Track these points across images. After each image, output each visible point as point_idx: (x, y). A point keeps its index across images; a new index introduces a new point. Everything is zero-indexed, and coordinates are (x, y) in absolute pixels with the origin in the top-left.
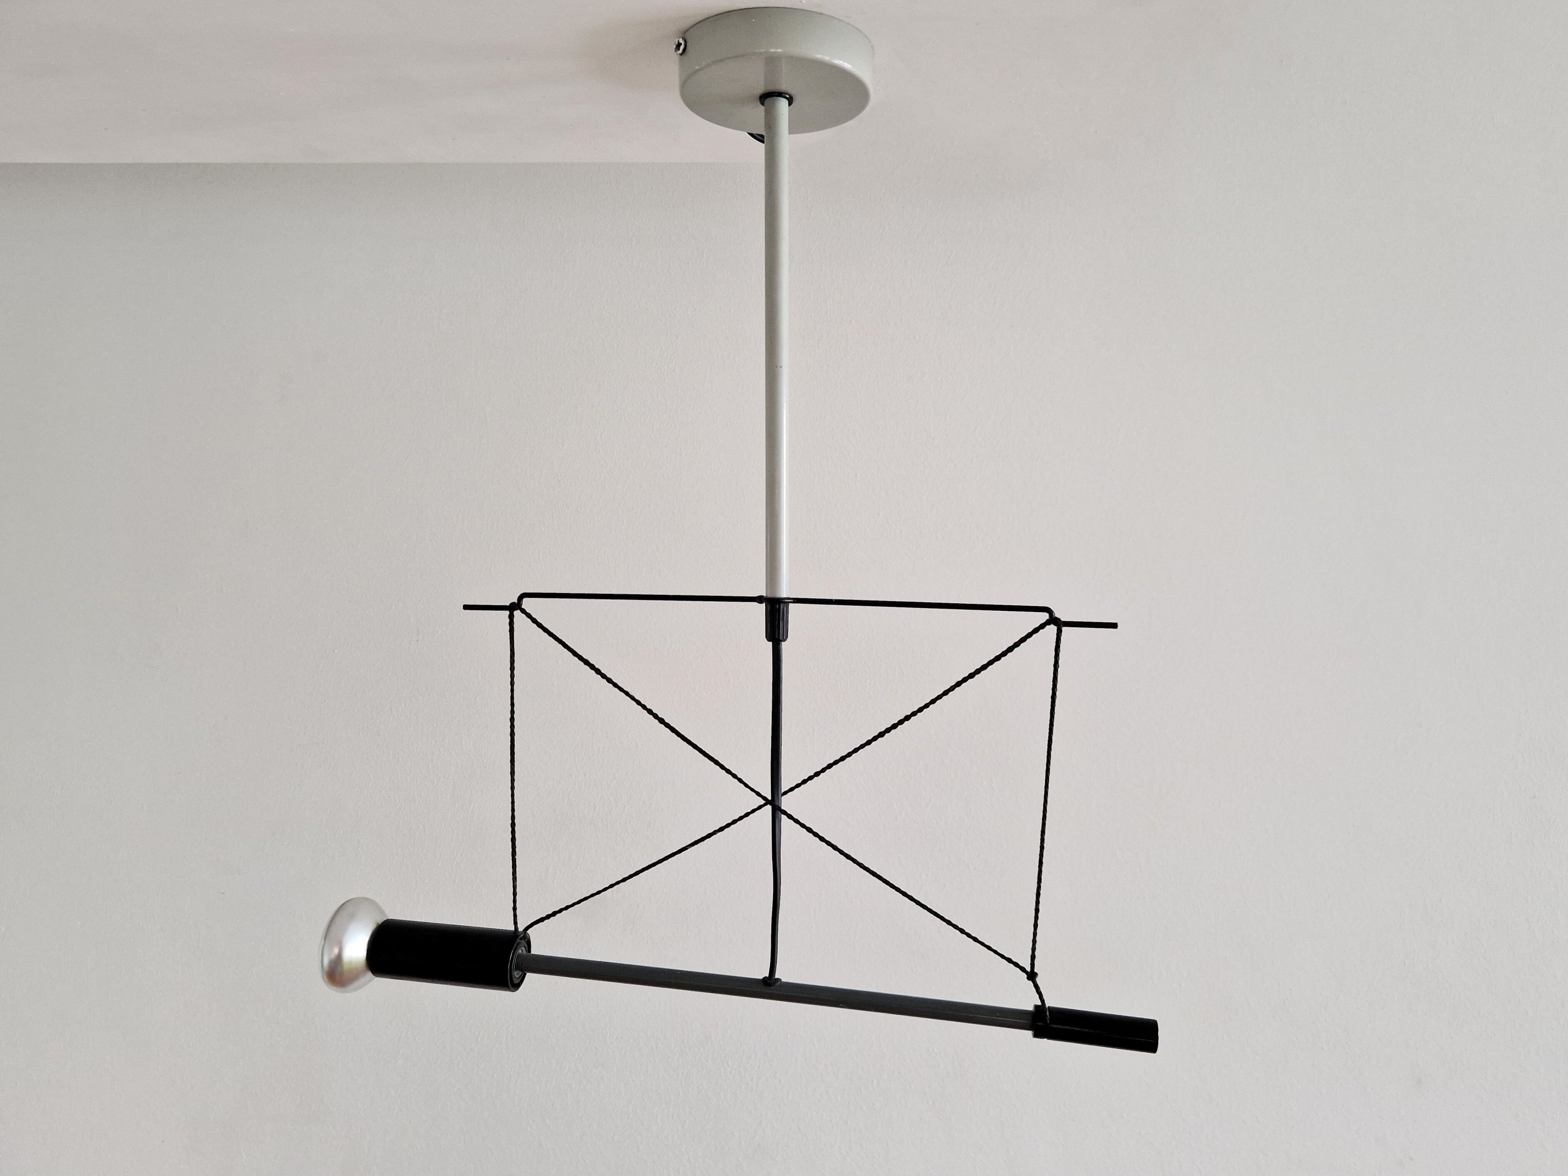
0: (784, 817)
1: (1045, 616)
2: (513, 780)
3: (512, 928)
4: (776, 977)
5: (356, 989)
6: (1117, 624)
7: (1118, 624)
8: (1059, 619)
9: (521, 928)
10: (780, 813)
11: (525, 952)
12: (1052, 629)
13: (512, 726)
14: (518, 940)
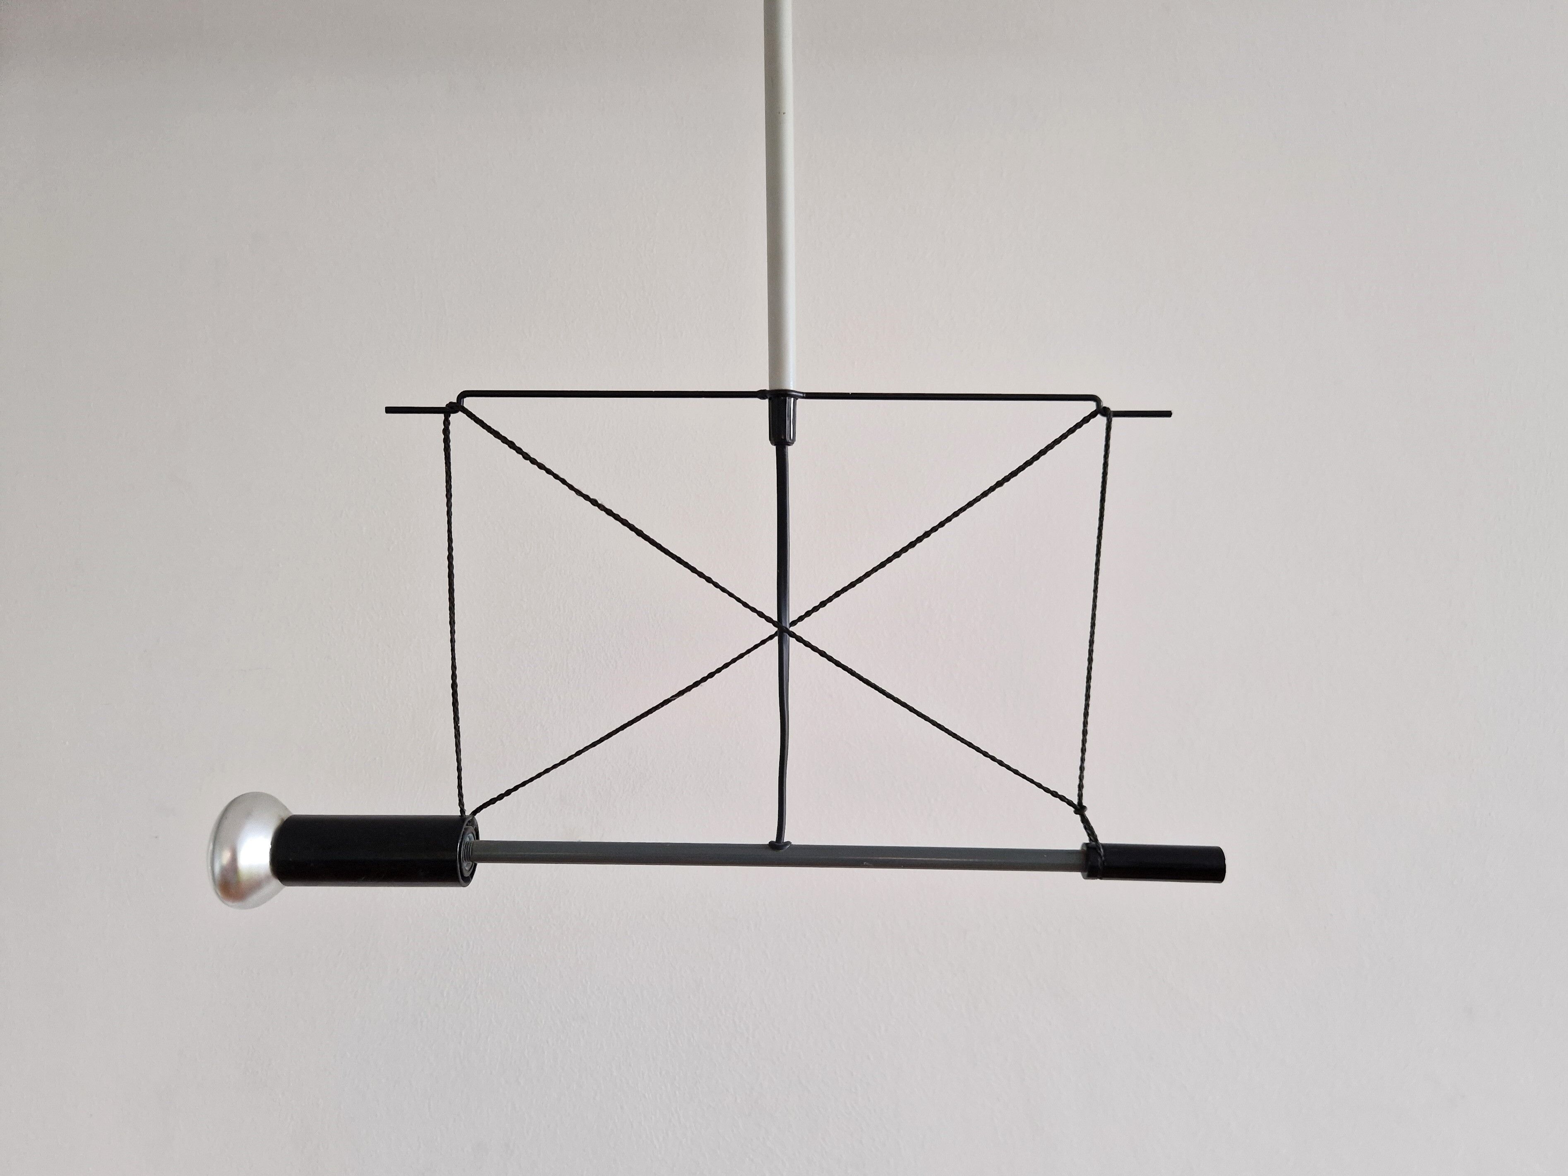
0: (792, 641)
1: (1091, 406)
2: (452, 632)
3: (457, 812)
4: (785, 841)
5: (257, 905)
6: (1170, 411)
7: (1172, 412)
8: (1108, 408)
9: (468, 812)
10: (788, 636)
11: (473, 839)
12: (1100, 421)
13: (451, 566)
14: (465, 826)
